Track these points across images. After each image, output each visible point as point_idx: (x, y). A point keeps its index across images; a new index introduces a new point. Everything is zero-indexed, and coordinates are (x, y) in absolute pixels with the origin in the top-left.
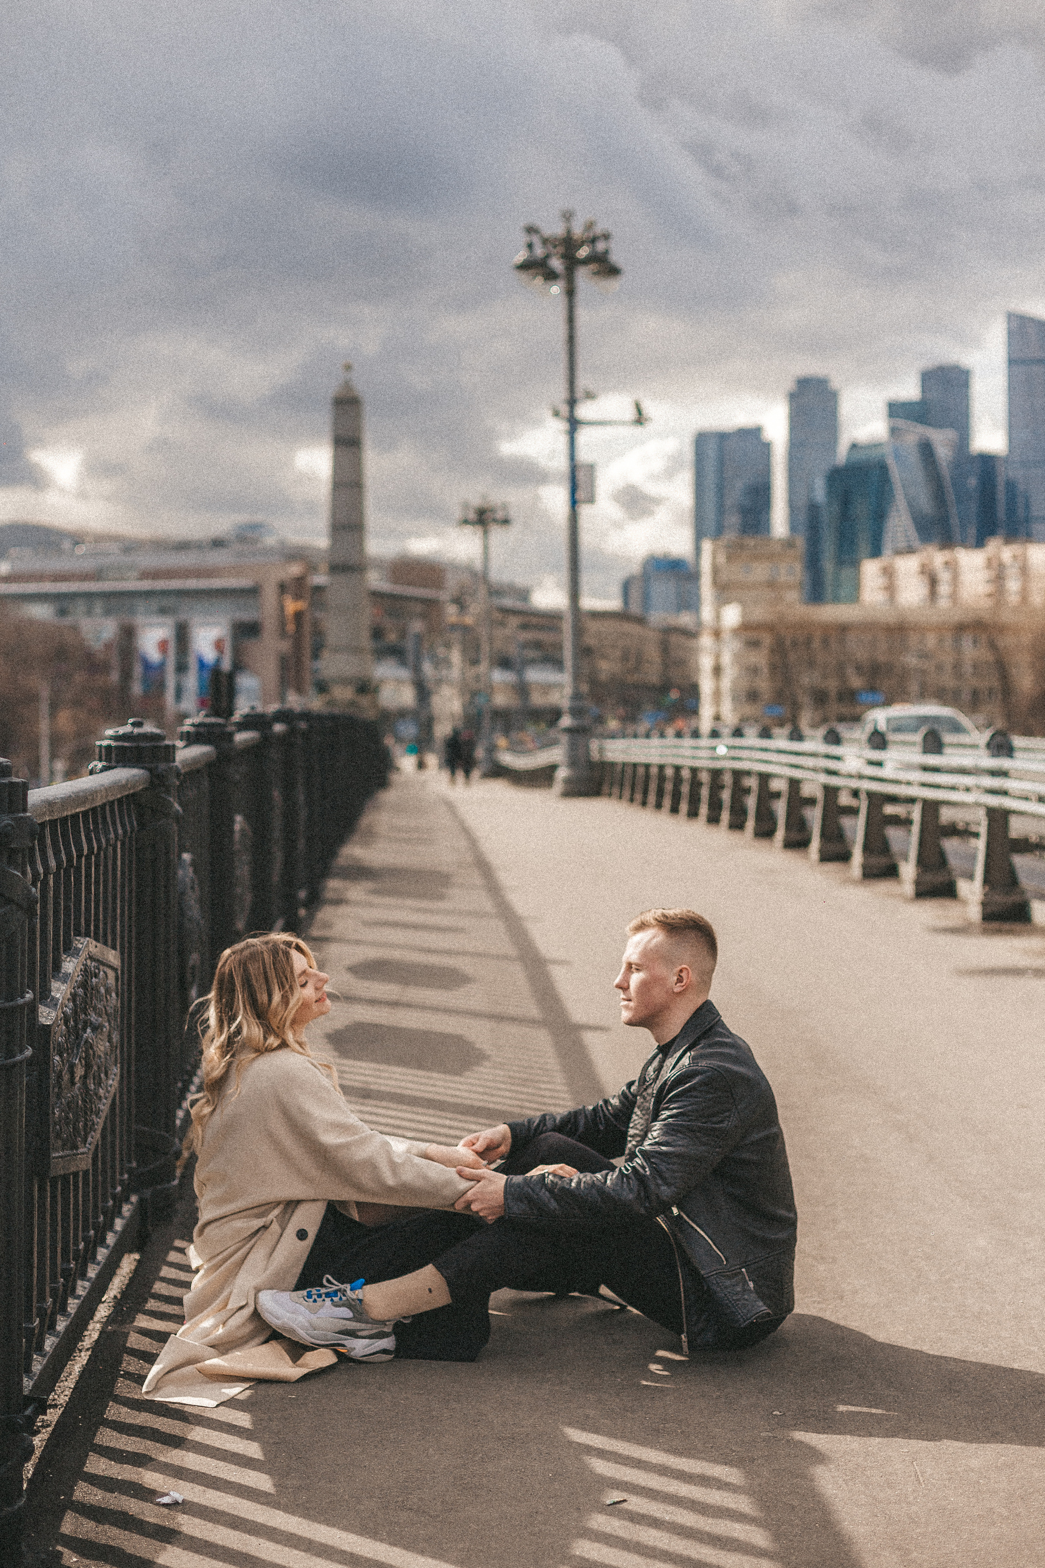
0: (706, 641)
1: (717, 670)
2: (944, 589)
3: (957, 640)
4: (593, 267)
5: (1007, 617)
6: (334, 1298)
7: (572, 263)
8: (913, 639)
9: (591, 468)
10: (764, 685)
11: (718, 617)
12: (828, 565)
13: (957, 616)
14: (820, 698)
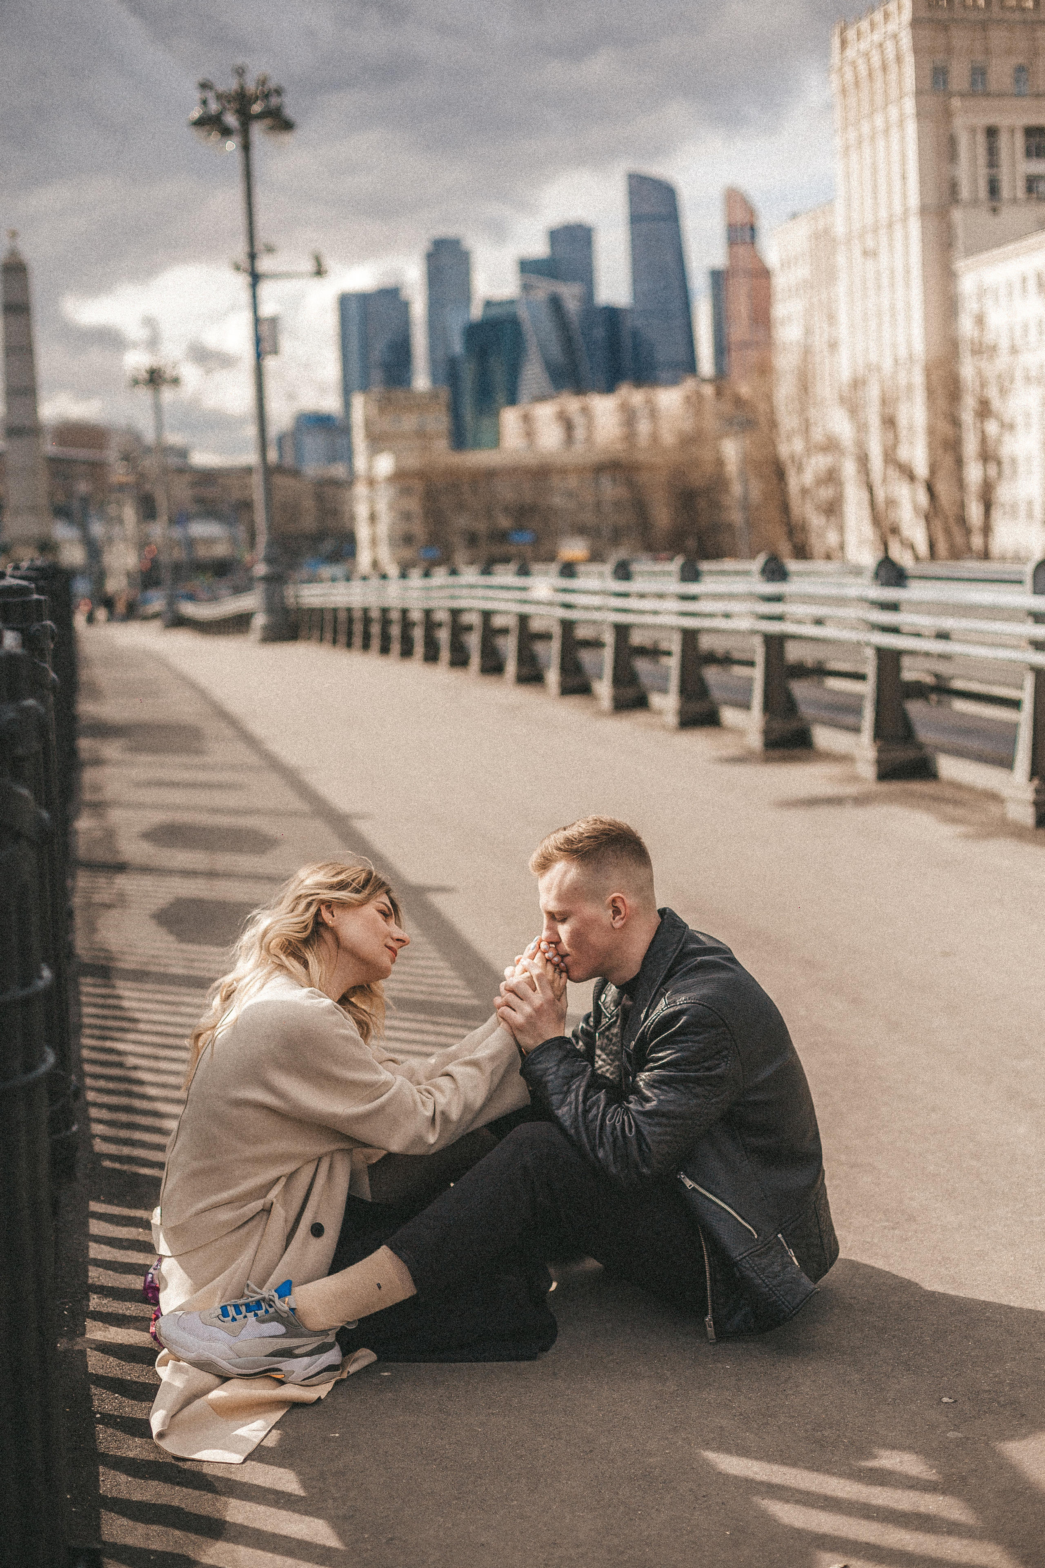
0: (361, 490)
1: (373, 518)
2: (580, 433)
3: (596, 481)
4: (267, 122)
5: (641, 457)
6: (259, 1312)
7: (246, 119)
8: (556, 481)
9: (274, 321)
10: (418, 528)
11: (370, 468)
12: (468, 415)
13: (594, 458)
14: (472, 539)
